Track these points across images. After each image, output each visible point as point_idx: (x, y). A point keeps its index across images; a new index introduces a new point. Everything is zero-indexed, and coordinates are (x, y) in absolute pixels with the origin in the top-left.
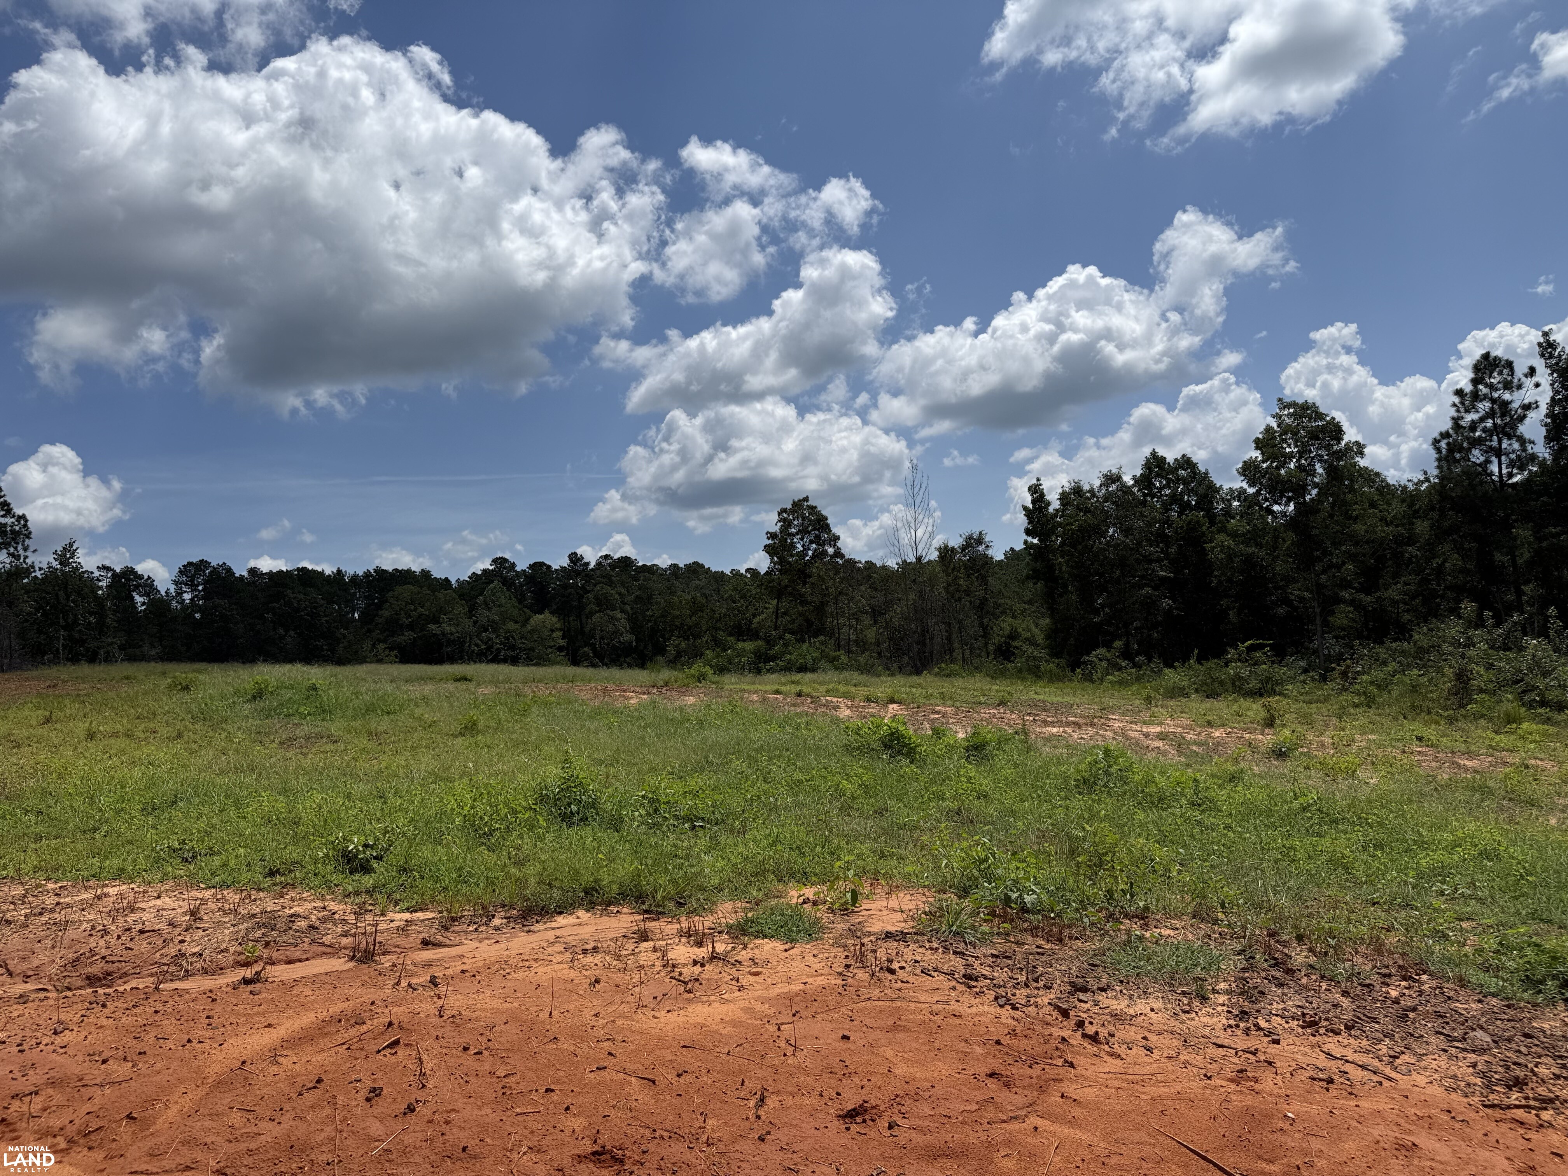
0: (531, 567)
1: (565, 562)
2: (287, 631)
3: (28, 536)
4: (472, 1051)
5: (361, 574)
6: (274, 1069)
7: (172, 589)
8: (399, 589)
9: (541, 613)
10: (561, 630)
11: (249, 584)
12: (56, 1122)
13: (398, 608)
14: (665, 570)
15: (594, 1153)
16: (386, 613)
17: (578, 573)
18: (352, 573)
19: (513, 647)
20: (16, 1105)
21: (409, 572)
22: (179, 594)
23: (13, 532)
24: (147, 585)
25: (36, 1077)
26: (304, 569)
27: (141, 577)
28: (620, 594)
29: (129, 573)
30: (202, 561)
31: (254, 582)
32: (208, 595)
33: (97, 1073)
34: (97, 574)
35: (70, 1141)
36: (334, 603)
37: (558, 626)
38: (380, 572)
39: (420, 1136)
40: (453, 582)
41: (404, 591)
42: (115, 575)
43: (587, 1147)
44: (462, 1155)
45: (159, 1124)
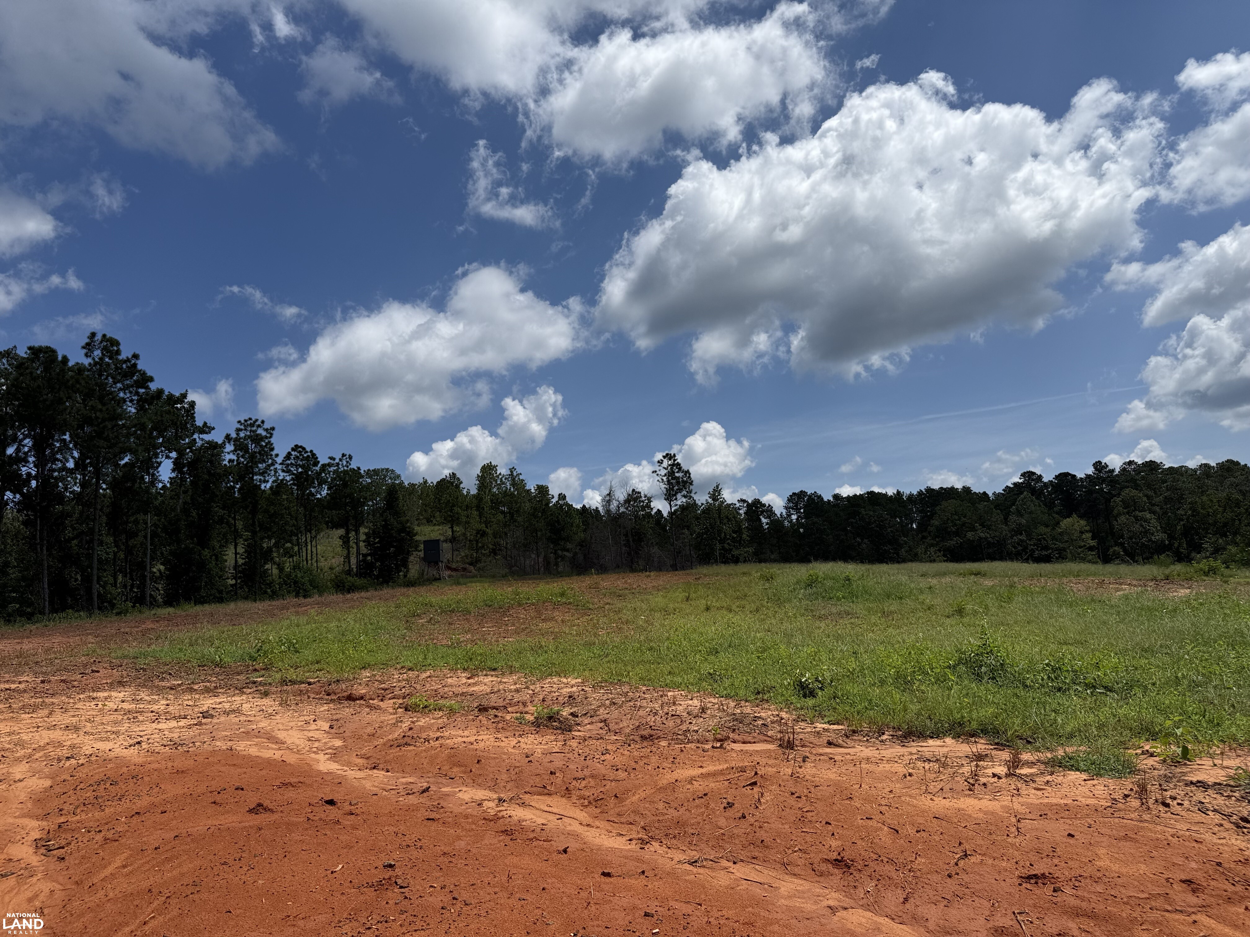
0: (1057, 477)
1: (1090, 471)
2: (862, 540)
3: (691, 484)
4: (796, 795)
5: (915, 493)
6: (689, 786)
7: (784, 512)
8: (944, 504)
9: (1069, 516)
10: (1090, 531)
11: (834, 506)
12: (587, 793)
13: (945, 518)
14: (1195, 471)
15: (836, 860)
16: (936, 522)
17: (1103, 480)
18: (908, 493)
19: (1046, 548)
20: (574, 783)
21: (952, 488)
22: (789, 515)
23: (683, 481)
24: (769, 511)
25: (586, 772)
26: (872, 492)
27: (764, 505)
28: (1147, 496)
29: (757, 503)
30: (801, 491)
31: (838, 505)
32: (807, 515)
33: (611, 775)
34: (738, 505)
35: (590, 802)
36: (896, 517)
37: (1088, 528)
38: (929, 490)
39: (743, 831)
40: (990, 495)
41: (949, 505)
42: (749, 506)
43: (834, 856)
44: (760, 845)
45: (628, 802)
